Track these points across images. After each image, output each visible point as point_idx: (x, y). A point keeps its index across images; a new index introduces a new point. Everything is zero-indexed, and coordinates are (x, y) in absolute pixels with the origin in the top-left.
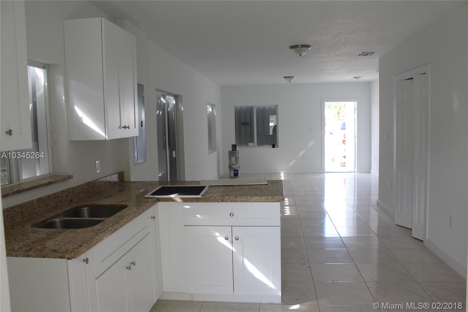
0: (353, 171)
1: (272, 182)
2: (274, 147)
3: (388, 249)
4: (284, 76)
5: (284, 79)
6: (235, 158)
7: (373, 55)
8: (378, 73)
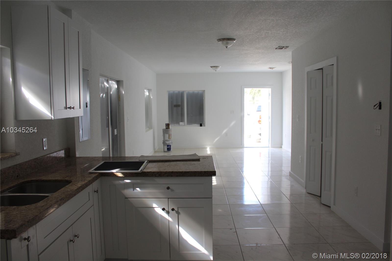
0: (268, 146)
1: (204, 157)
2: (201, 125)
3: (302, 214)
4: (211, 66)
5: (211, 68)
6: (168, 135)
7: (287, 49)
8: (291, 64)
